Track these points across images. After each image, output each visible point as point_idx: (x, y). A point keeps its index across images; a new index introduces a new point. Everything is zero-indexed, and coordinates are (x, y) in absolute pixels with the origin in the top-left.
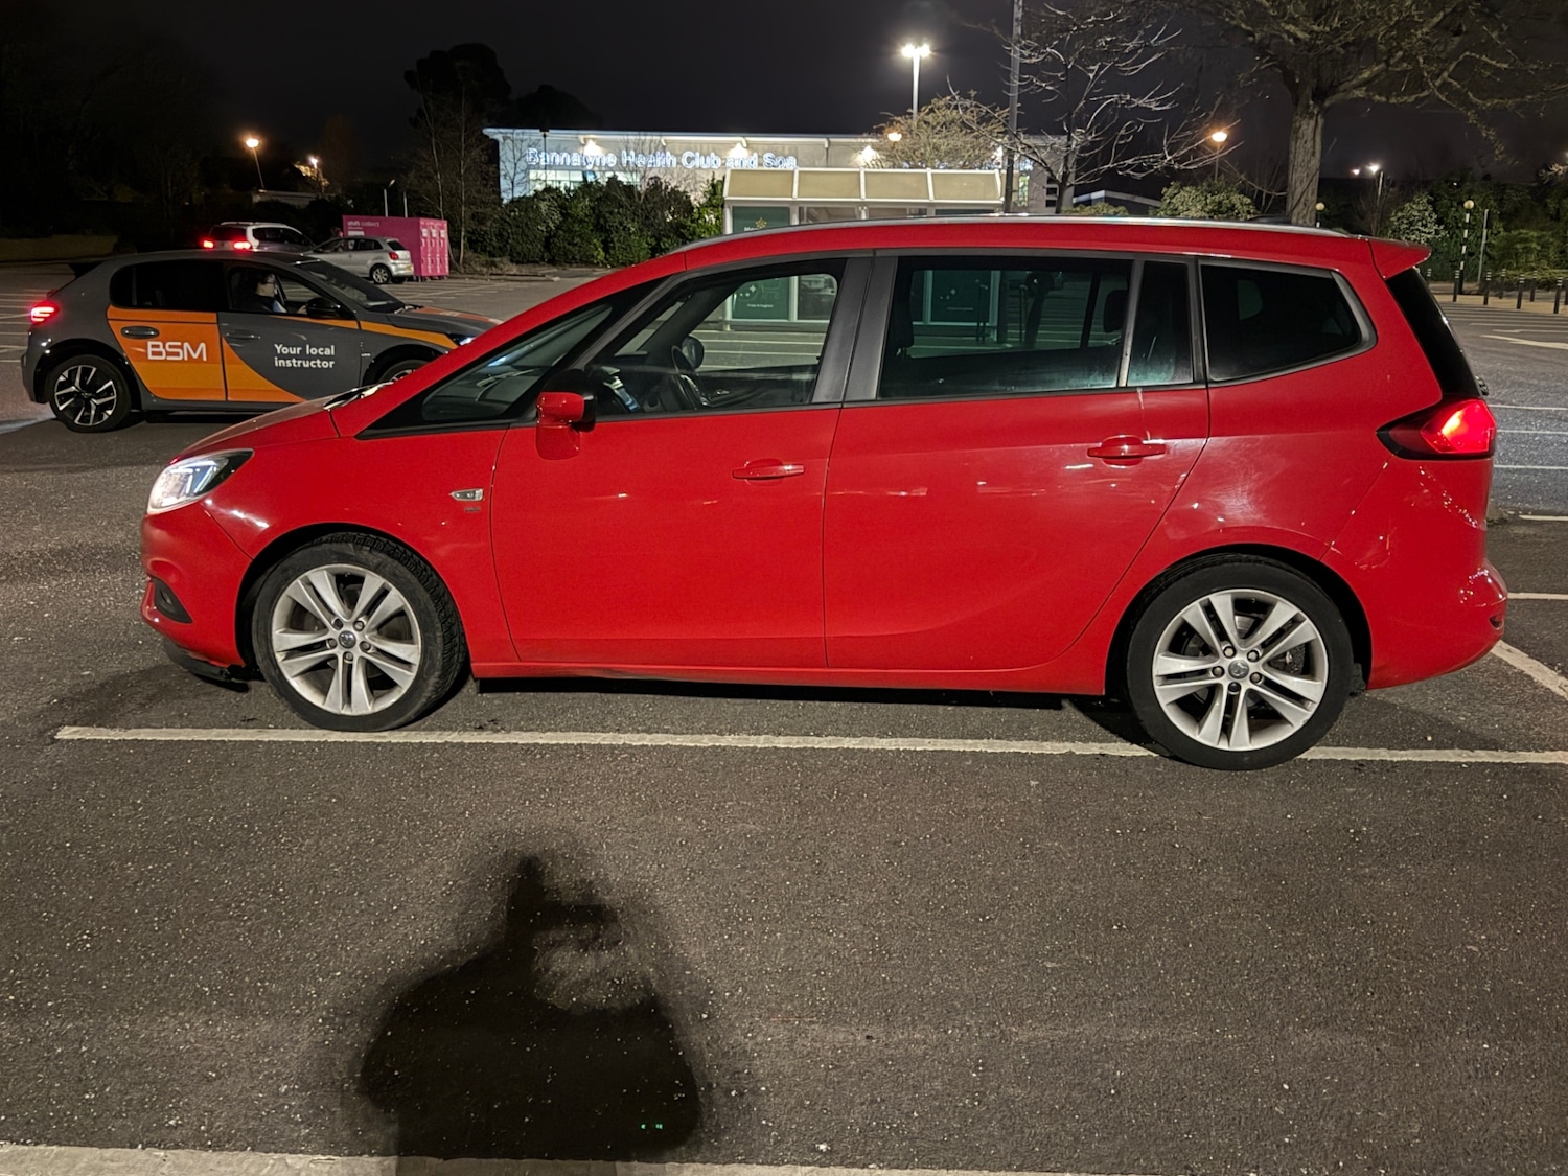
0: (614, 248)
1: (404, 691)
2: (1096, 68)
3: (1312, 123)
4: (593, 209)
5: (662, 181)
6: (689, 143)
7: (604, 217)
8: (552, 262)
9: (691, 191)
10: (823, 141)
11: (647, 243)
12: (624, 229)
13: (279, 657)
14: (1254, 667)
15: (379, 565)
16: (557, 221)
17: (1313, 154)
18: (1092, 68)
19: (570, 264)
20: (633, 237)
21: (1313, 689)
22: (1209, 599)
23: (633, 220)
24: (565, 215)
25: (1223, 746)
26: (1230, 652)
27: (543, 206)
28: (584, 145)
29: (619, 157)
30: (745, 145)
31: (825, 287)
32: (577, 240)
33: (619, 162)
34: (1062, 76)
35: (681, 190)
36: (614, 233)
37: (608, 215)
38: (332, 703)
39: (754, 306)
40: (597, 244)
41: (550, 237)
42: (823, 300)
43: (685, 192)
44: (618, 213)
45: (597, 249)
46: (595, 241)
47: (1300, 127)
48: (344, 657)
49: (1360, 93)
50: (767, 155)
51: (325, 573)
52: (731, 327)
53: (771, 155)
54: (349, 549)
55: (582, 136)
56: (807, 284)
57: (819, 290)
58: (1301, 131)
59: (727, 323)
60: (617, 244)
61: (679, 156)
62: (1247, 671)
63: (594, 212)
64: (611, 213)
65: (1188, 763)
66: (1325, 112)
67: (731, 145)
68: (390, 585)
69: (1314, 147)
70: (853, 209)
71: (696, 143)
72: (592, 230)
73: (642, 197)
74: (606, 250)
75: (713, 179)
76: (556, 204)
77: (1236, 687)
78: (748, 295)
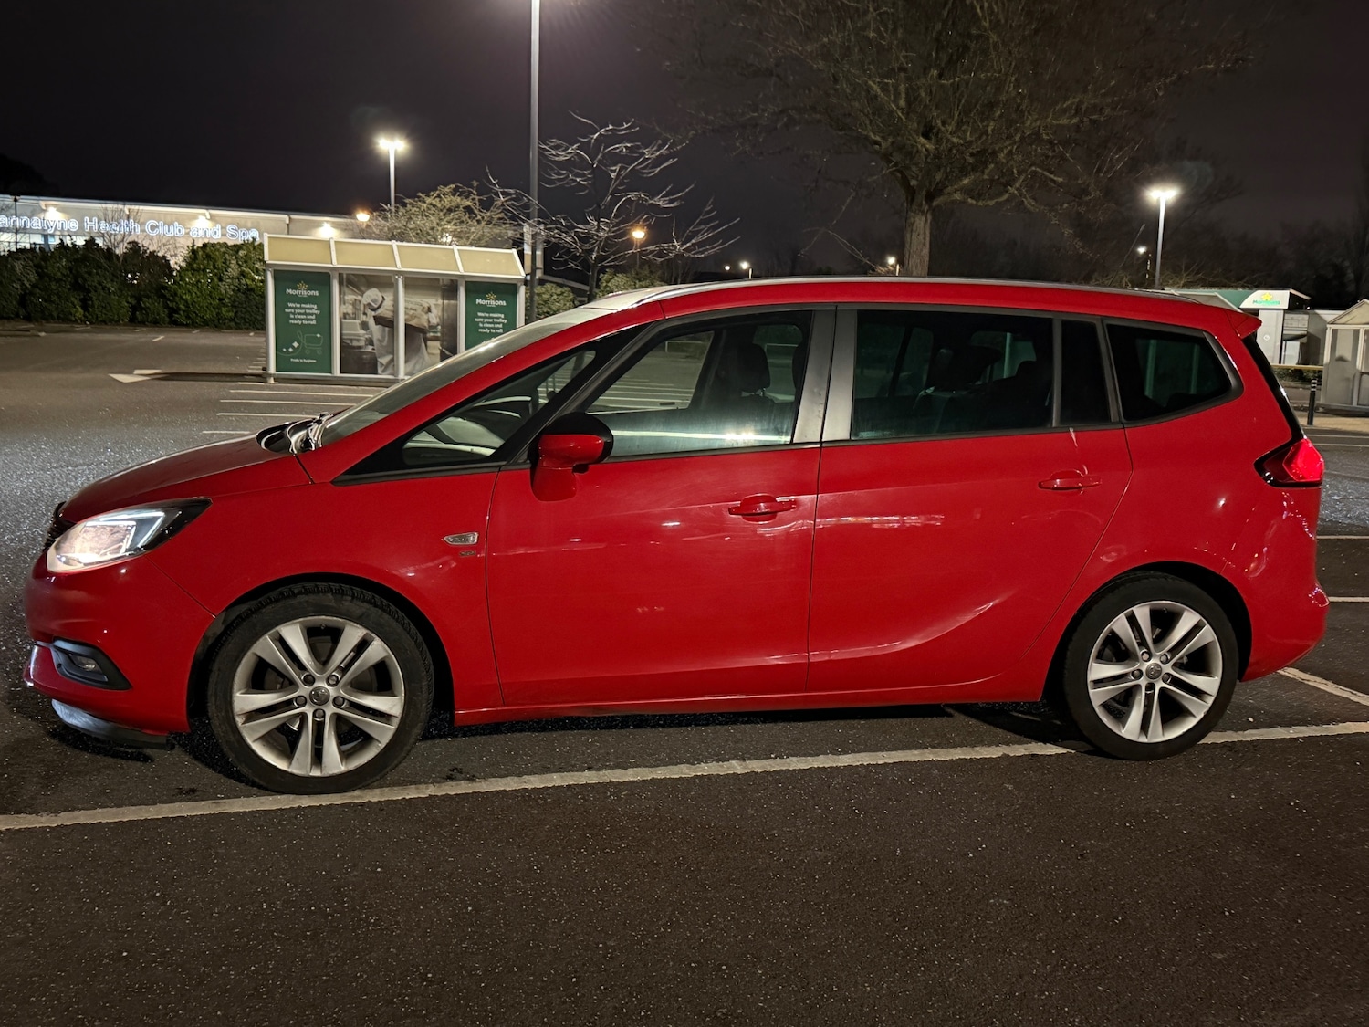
0: (93, 306)
1: (382, 746)
2: (617, 168)
3: (924, 219)
4: (71, 269)
5: (140, 245)
6: (152, 212)
7: (83, 278)
8: (28, 319)
9: (171, 256)
10: (285, 217)
11: (128, 302)
12: (103, 289)
13: (239, 720)
14: (1167, 668)
15: (363, 614)
16: (33, 280)
17: (924, 244)
18: (614, 168)
19: (47, 320)
20: (113, 296)
21: (1209, 684)
22: (1132, 611)
23: (112, 281)
24: (42, 276)
25: (1143, 740)
26: (1146, 656)
27: (18, 266)
28: (44, 211)
29: (81, 222)
30: (209, 217)
31: (366, 345)
32: (54, 298)
33: (81, 227)
34: (589, 174)
35: (160, 254)
36: (93, 292)
37: (86, 275)
38: (299, 766)
39: (297, 360)
40: (76, 302)
41: (25, 293)
42: (365, 356)
43: (164, 257)
44: (97, 274)
45: (75, 307)
46: (73, 299)
47: (914, 222)
48: (314, 715)
49: (958, 196)
50: (229, 227)
51: (298, 626)
52: (275, 380)
53: (234, 227)
54: (329, 599)
55: (43, 202)
56: (348, 342)
57: (360, 347)
58: (915, 225)
59: (270, 375)
60: (96, 303)
61: (142, 224)
62: (1160, 672)
63: (71, 272)
64: (90, 273)
65: (1114, 757)
66: (934, 210)
67: (195, 217)
68: (373, 635)
69: (924, 239)
70: (390, 277)
71: (159, 213)
72: (69, 289)
73: (121, 259)
74: (85, 307)
75: (193, 246)
76: (31, 264)
77: (1151, 687)
78: (291, 350)
